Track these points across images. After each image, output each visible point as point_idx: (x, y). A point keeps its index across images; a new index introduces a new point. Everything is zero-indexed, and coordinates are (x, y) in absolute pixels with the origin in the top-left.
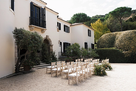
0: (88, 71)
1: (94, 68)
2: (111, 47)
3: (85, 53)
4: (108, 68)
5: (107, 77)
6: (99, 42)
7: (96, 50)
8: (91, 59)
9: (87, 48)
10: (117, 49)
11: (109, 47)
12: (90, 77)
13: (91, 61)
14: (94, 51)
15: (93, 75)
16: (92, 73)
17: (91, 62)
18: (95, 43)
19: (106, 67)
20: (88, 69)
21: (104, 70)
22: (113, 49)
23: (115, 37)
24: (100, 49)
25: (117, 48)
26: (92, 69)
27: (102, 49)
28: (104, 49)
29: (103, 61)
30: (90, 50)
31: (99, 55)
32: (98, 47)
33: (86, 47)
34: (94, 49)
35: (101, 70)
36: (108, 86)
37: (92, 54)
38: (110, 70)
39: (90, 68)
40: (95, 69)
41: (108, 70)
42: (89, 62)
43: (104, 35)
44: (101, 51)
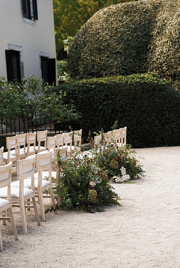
0: (26, 191)
1: (54, 174)
2: (134, 72)
3: (12, 102)
4: (123, 170)
5: (119, 212)
6: (77, 47)
7: (64, 89)
8: (42, 135)
9: (20, 81)
10: (164, 81)
11: (126, 73)
12: (39, 220)
13: (43, 144)
14: (54, 91)
15: (53, 209)
16: (48, 201)
17: (42, 148)
18: (61, 54)
19: (114, 164)
20: (27, 182)
21: (104, 183)
22: (143, 78)
23: (150, 21)
24: (85, 81)
25: (162, 74)
26: (44, 182)
27: (95, 80)
28: (102, 80)
29: (98, 138)
30: (33, 87)
31: (79, 110)
32: (74, 74)
33: (15, 75)
34: (55, 80)
35: (90, 180)
36: (126, 252)
37: (44, 106)
38: (132, 178)
39: (36, 175)
40: (60, 179)
41: (125, 182)
42: (31, 149)
43: (101, 12)
44: (87, 90)
